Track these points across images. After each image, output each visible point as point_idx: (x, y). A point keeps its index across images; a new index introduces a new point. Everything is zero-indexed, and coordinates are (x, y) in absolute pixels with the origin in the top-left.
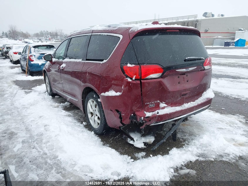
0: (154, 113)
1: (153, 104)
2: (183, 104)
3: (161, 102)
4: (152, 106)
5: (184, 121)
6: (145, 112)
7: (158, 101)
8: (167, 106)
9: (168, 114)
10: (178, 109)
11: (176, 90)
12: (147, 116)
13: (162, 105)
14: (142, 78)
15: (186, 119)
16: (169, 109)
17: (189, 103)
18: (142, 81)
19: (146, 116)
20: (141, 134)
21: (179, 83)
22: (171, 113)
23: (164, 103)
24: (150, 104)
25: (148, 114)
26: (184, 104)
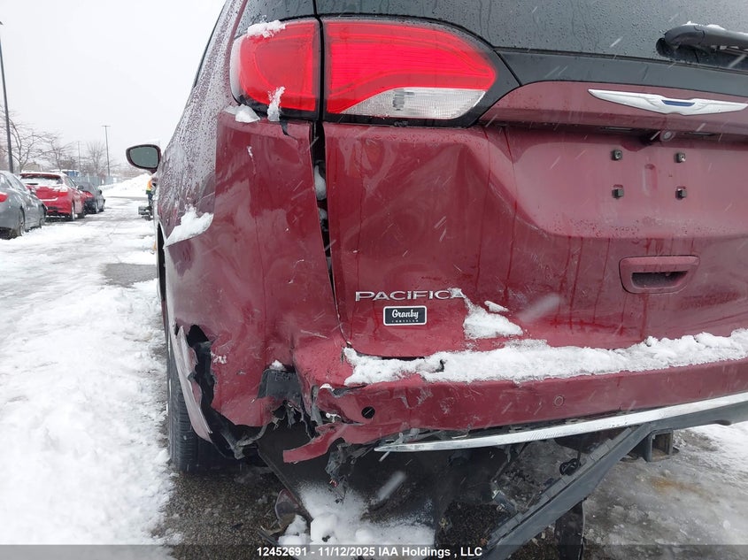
0: (410, 366)
1: (412, 302)
2: (642, 338)
3: (479, 301)
4: (404, 319)
5: (640, 451)
6: (351, 354)
7: (457, 292)
8: (520, 338)
9: (513, 386)
10: (595, 360)
11: (586, 233)
12: (356, 377)
13: (483, 322)
14: (329, 109)
15: (656, 443)
16: (531, 354)
17: (687, 340)
18: (330, 130)
19: (348, 381)
20: (367, 500)
21: (616, 194)
22: (538, 384)
23: (500, 308)
24: (392, 302)
25: (371, 370)
26: (651, 340)
